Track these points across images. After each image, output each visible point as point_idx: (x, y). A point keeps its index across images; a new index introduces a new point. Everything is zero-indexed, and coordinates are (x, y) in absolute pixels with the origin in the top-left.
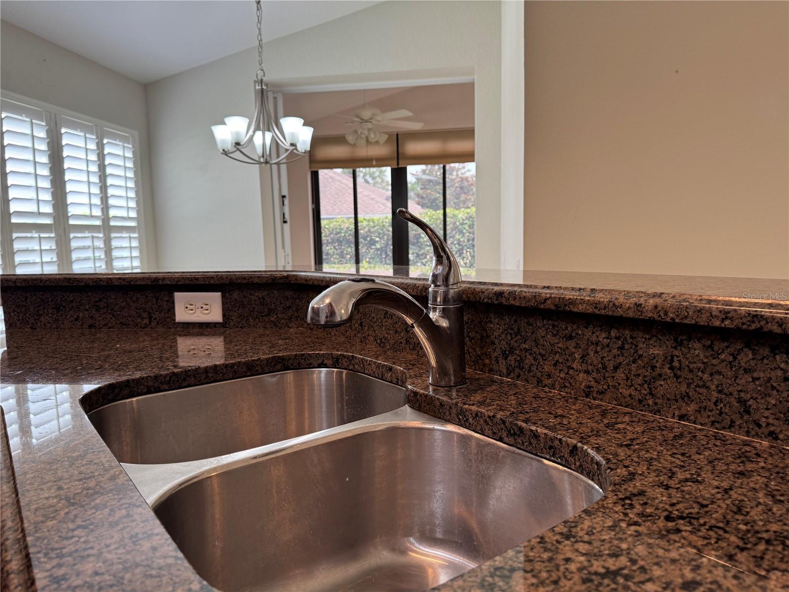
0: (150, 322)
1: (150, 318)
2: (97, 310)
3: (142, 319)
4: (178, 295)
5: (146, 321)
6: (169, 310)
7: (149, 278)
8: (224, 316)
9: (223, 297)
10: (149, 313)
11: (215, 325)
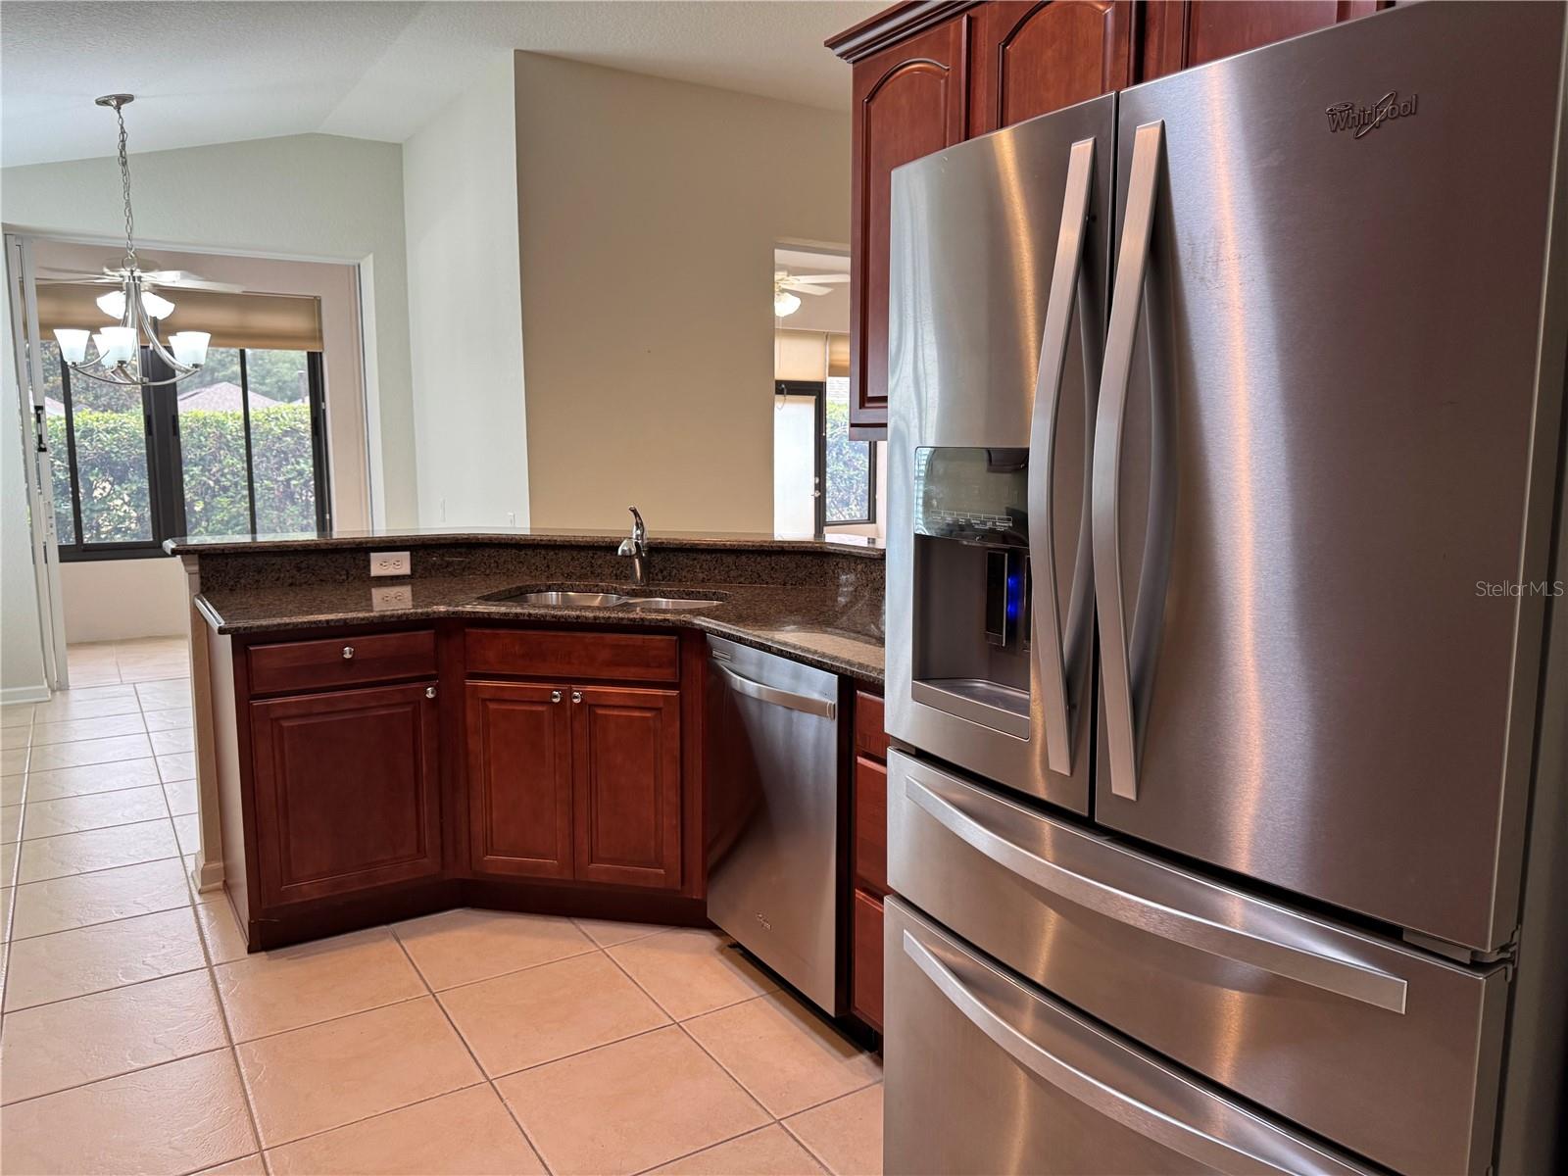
0: (348, 578)
1: (348, 573)
2: (298, 571)
3: (341, 576)
4: (373, 555)
5: (344, 577)
6: (365, 567)
7: (354, 542)
8: (411, 569)
9: (411, 555)
10: (347, 571)
11: (404, 577)
